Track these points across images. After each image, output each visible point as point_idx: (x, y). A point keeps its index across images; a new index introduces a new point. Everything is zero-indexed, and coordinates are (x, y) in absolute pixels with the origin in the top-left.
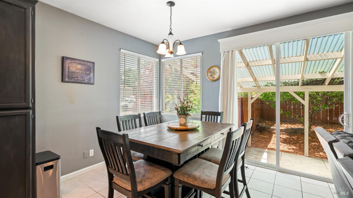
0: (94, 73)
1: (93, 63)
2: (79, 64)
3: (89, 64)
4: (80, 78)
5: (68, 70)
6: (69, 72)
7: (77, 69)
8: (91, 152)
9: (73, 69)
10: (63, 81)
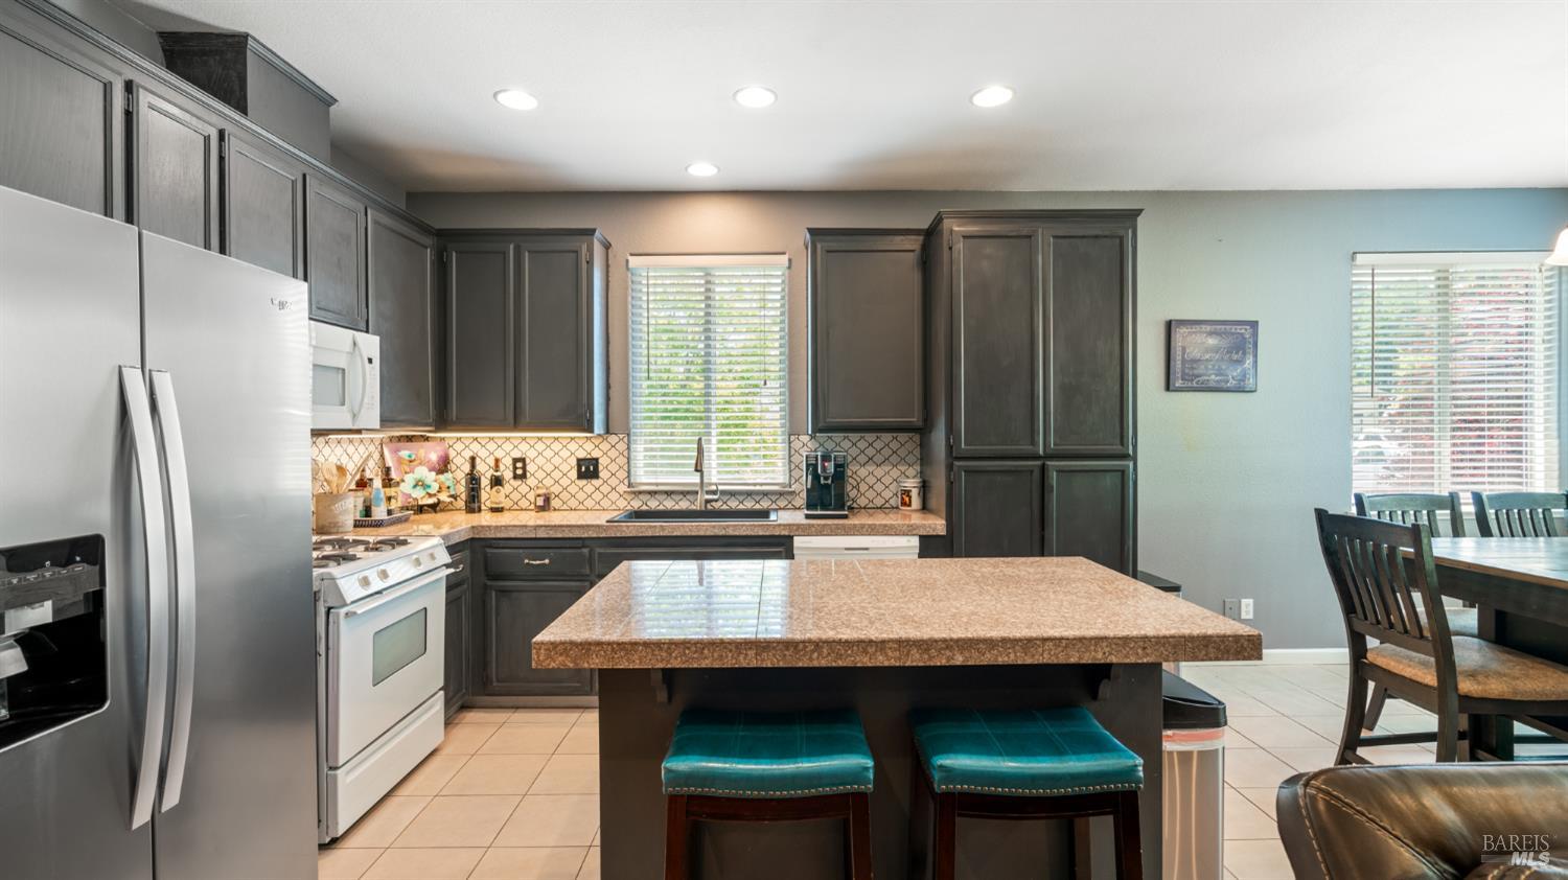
0: (1256, 356)
1: (1254, 325)
2: (1210, 334)
3: (1240, 329)
4: (1213, 377)
5: (1184, 354)
6: (1184, 361)
7: (1207, 351)
8: (1247, 605)
9: (1194, 352)
10: (1167, 388)
